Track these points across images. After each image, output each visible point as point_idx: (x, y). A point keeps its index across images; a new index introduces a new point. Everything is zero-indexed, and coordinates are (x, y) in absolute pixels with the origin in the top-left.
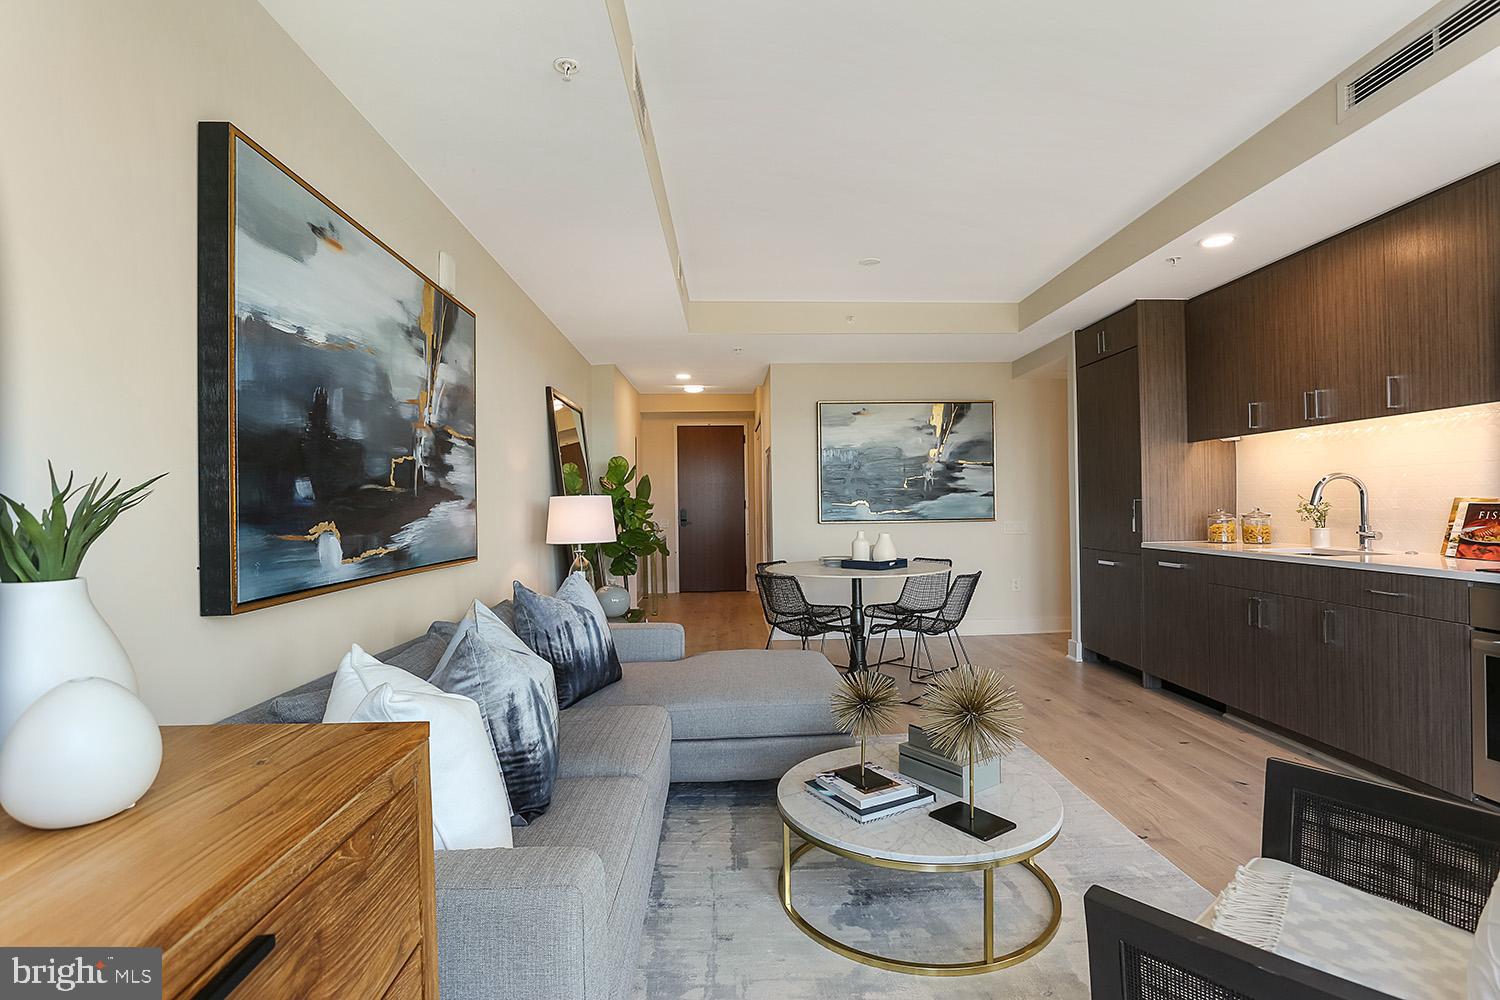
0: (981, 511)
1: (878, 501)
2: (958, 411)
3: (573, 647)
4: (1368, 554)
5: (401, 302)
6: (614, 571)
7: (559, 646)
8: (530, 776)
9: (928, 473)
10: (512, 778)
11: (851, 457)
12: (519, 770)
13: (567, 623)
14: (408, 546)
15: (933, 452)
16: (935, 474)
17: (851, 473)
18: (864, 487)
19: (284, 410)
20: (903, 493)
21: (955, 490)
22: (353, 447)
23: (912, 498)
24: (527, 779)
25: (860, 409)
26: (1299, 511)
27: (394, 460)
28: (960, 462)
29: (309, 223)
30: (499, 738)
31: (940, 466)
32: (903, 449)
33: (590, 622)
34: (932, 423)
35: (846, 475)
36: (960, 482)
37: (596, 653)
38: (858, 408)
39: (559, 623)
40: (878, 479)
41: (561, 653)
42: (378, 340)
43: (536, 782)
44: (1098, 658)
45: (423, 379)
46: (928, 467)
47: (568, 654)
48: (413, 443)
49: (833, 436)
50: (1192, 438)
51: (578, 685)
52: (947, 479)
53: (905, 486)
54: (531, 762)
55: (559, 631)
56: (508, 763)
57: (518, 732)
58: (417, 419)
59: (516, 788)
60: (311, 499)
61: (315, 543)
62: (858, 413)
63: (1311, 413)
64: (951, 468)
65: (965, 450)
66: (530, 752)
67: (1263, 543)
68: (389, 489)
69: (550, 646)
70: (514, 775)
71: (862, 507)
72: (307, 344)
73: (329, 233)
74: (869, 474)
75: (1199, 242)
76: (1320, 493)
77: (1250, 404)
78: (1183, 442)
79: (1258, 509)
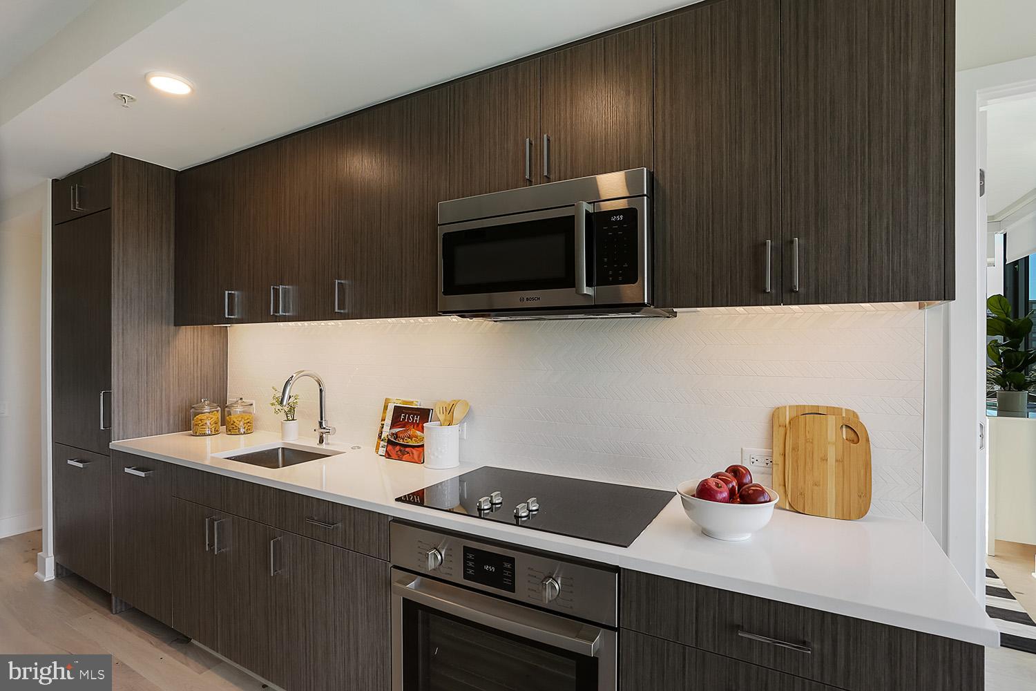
26: (273, 404)
44: (68, 574)
50: (181, 321)
63: (276, 310)
67: (244, 433)
75: (145, 78)
76: (290, 392)
77: (227, 292)
78: (169, 325)
79: (241, 399)
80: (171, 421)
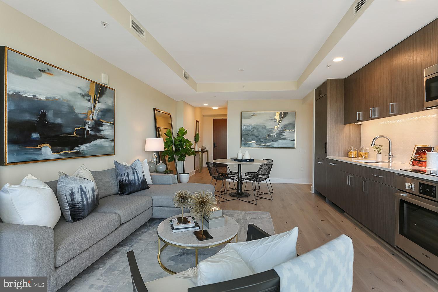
0: (291, 145)
1: (259, 141)
2: (284, 114)
3: (129, 179)
4: (391, 163)
5: (80, 88)
6: (179, 160)
7: (124, 179)
8: (77, 210)
9: (274, 133)
10: (72, 210)
11: (250, 128)
12: (74, 208)
13: (127, 173)
14: (82, 151)
15: (276, 127)
16: (276, 134)
17: (250, 133)
18: (254, 137)
19: (27, 116)
20: (266, 139)
21: (283, 139)
22: (57, 125)
23: (269, 141)
24: (76, 211)
25: (254, 113)
27: (75, 128)
28: (284, 130)
29: (38, 69)
30: (68, 199)
31: (278, 131)
32: (267, 126)
33: (135, 173)
34: (276, 118)
35: (249, 133)
36: (284, 136)
37: (136, 181)
38: (253, 114)
39: (125, 172)
40: (258, 135)
41: (125, 180)
42: (69, 98)
43: (78, 212)
45: (90, 108)
46: (274, 131)
47: (127, 181)
48: (85, 124)
49: (246, 122)
50: (345, 123)
51: (129, 190)
52: (280, 135)
53: (267, 137)
54: (77, 207)
55: (125, 175)
56: (71, 206)
57: (74, 198)
58: (87, 118)
59: (72, 213)
60: (39, 138)
61: (40, 149)
62: (253, 115)
63: (372, 116)
64: (281, 132)
65: (286, 127)
66: (77, 204)
68: (73, 136)
69: (122, 178)
70: (72, 209)
71: (254, 143)
72: (38, 100)
73: (47, 71)
74: (256, 133)
75: (332, 60)
76: (375, 142)
77: (357, 112)
78: (342, 124)
79: (364, 147)
80: (343, 153)
